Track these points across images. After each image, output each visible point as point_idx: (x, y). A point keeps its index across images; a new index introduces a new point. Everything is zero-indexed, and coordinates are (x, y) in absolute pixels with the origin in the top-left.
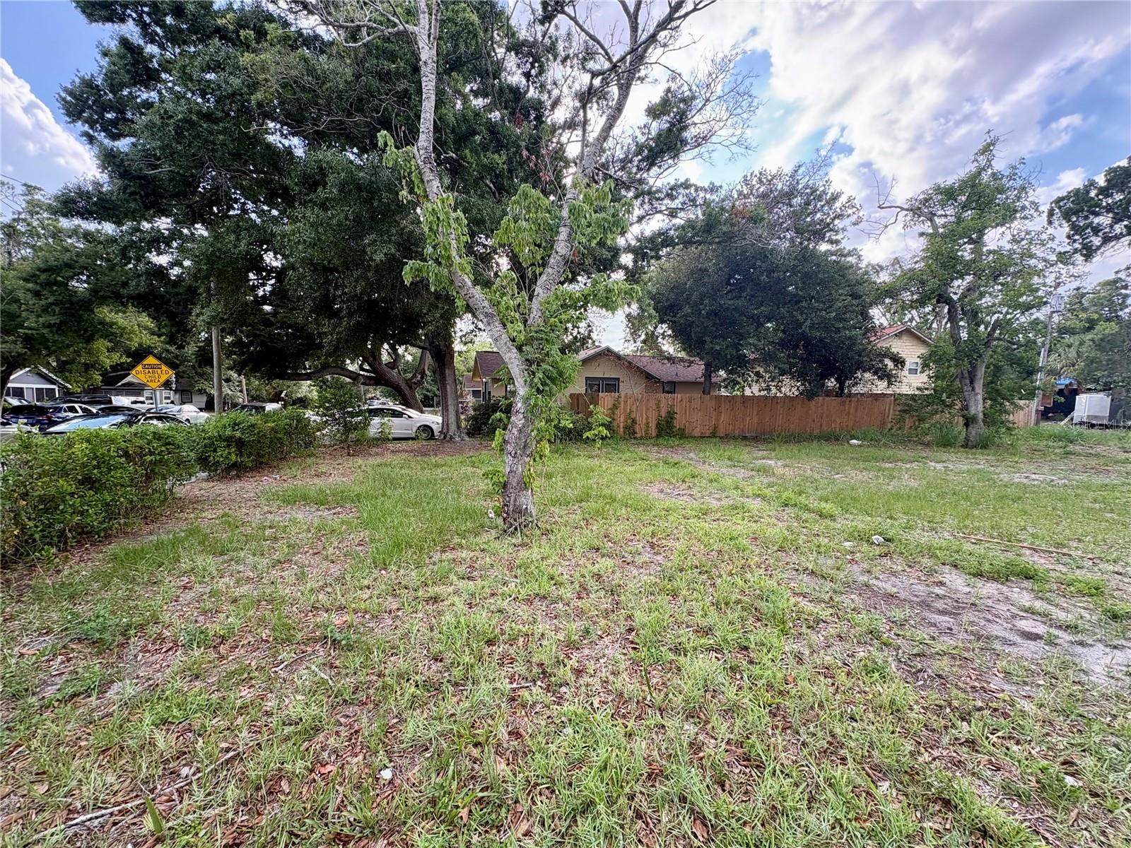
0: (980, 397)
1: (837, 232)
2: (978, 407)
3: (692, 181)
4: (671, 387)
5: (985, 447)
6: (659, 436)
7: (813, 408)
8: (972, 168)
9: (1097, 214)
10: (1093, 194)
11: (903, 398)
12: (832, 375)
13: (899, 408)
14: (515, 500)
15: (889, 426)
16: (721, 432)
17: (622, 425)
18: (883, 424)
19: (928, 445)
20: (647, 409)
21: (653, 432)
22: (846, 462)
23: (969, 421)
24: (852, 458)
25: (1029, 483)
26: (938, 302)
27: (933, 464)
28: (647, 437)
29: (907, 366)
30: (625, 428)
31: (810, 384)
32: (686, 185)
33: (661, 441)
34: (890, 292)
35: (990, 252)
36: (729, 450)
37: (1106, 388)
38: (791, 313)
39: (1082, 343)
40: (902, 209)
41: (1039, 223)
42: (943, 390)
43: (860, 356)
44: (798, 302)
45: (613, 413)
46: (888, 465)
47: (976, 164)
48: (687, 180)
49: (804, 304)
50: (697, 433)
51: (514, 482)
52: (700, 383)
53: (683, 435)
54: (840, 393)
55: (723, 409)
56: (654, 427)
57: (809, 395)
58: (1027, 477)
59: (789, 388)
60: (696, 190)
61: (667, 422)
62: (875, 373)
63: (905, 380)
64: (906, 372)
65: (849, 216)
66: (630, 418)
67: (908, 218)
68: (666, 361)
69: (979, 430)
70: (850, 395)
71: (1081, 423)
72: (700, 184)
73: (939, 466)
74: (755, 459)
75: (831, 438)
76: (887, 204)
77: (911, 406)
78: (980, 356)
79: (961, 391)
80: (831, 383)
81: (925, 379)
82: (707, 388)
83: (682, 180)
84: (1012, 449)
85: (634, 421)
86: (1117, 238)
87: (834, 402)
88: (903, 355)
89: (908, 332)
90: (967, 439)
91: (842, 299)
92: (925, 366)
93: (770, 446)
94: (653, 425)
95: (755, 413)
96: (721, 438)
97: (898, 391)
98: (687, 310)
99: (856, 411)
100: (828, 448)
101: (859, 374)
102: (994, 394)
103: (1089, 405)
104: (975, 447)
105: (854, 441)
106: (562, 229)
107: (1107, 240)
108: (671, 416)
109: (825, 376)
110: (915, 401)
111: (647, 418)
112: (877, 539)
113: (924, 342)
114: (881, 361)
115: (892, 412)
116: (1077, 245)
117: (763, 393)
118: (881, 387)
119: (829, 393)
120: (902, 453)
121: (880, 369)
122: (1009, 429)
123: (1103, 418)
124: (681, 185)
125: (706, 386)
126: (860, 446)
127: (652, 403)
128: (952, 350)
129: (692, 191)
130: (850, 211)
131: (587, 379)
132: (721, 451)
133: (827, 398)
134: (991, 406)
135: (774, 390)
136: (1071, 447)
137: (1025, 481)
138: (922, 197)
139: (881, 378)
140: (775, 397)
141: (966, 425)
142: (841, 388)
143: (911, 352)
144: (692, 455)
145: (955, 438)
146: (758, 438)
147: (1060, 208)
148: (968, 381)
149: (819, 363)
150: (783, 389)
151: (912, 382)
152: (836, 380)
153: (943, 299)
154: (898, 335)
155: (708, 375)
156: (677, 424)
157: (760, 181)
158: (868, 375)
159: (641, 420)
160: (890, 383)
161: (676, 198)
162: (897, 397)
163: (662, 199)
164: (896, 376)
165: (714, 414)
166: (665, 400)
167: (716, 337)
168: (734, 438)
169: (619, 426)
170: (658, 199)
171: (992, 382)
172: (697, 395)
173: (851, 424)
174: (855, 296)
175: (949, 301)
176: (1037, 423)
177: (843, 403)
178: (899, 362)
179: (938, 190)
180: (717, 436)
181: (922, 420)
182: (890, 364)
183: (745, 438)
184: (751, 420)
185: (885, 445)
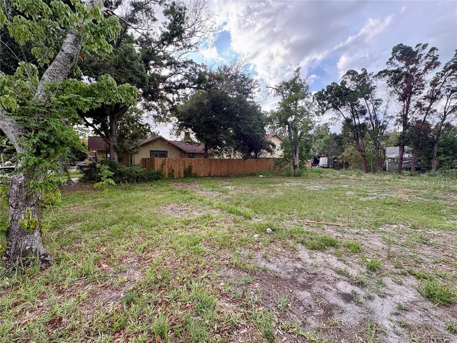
0: (298, 159)
1: (252, 93)
2: (297, 162)
3: (194, 61)
4: (193, 155)
5: (300, 176)
6: (185, 177)
7: (247, 164)
8: (294, 76)
9: (325, 100)
10: (324, 93)
11: (276, 159)
12: (253, 151)
13: (274, 163)
14: (16, 245)
15: (272, 169)
16: (212, 175)
17: (167, 173)
18: (270, 169)
19: (283, 176)
20: (179, 165)
21: (182, 175)
22: (258, 185)
23: (295, 167)
24: (260, 183)
25: (315, 189)
26: (285, 124)
27: (286, 184)
28: (179, 178)
29: (277, 148)
30: (169, 174)
31: (245, 154)
32: (191, 62)
33: (185, 180)
34: (270, 120)
35: (299, 107)
36: (213, 183)
37: (327, 156)
38: (237, 124)
39: (320, 142)
40: (273, 88)
41: (311, 100)
42: (287, 156)
43: (262, 143)
44: (239, 120)
45: (162, 167)
46: (272, 185)
47: (295, 75)
48: (191, 60)
49: (241, 121)
50: (202, 175)
51: (16, 229)
52: (203, 154)
53: (196, 176)
54: (256, 157)
55: (212, 164)
56: (182, 173)
57: (245, 158)
58: (314, 187)
59: (238, 156)
60: (196, 66)
61: (189, 171)
62: (267, 150)
63: (276, 153)
64: (276, 150)
65: (256, 88)
66: (171, 169)
67: (275, 93)
68: (188, 144)
69: (298, 170)
70: (259, 158)
71: (321, 167)
72: (197, 63)
73: (288, 185)
74: (223, 186)
75: (253, 175)
76: (268, 86)
77: (278, 162)
78: (298, 144)
79: (292, 157)
80: (253, 154)
81: (282, 152)
82: (206, 156)
83: (189, 60)
84: (307, 177)
85: (173, 171)
86: (329, 108)
87: (254, 161)
88: (275, 144)
89: (276, 136)
90: (295, 174)
91: (255, 120)
92: (282, 147)
93: (231, 179)
94: (182, 172)
95: (226, 166)
96: (212, 177)
97: (274, 157)
98: (195, 120)
99: (261, 164)
100: (252, 179)
101: (262, 151)
102: (301, 158)
103: (323, 161)
104: (297, 176)
105: (261, 176)
106: (69, 35)
107: (327, 109)
108: (190, 168)
109: (250, 151)
110: (279, 160)
111: (179, 169)
112: (269, 230)
113: (281, 139)
114: (269, 146)
115: (272, 164)
116: (320, 110)
117: (228, 158)
118: (269, 155)
119: (252, 158)
120: (276, 180)
121: (268, 148)
122: (306, 169)
123: (326, 165)
124: (189, 62)
125: (205, 155)
126: (263, 178)
127: (181, 162)
128: (289, 142)
129: (194, 66)
130: (256, 86)
131: (151, 151)
132: (210, 183)
133: (252, 160)
134: (301, 162)
135: (232, 157)
136: (322, 175)
137: (314, 189)
138: (279, 85)
139: (268, 152)
140: (233, 159)
141: (294, 168)
142: (256, 156)
143: (278, 143)
144: (197, 186)
145: (291, 173)
146: (226, 176)
147: (316, 96)
148: (294, 153)
149: (249, 146)
150: (236, 156)
151: (278, 153)
152: (254, 152)
153: (286, 123)
154: (273, 136)
155: (206, 150)
156: (193, 171)
157: (224, 70)
158: (264, 151)
159: (176, 170)
160: (271, 154)
161: (187, 67)
162: (274, 159)
163: (180, 67)
164: (273, 151)
165: (209, 166)
166: (188, 161)
167: (208, 133)
168: (218, 177)
169: (165, 173)
170: (179, 67)
171: (301, 153)
172: (202, 159)
173: (259, 169)
174: (259, 120)
175: (288, 124)
176: (311, 167)
177: (257, 161)
178: (274, 146)
179: (284, 83)
180: (211, 176)
181: (281, 167)
182: (271, 147)
183: (222, 176)
184: (224, 169)
185: (271, 177)
